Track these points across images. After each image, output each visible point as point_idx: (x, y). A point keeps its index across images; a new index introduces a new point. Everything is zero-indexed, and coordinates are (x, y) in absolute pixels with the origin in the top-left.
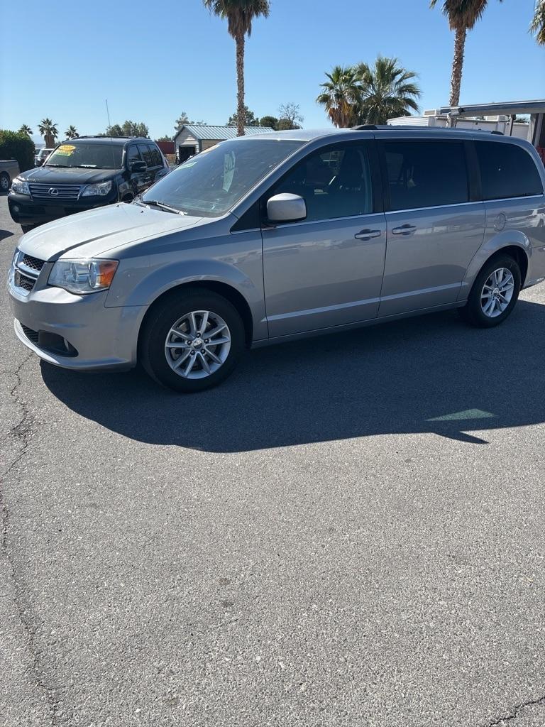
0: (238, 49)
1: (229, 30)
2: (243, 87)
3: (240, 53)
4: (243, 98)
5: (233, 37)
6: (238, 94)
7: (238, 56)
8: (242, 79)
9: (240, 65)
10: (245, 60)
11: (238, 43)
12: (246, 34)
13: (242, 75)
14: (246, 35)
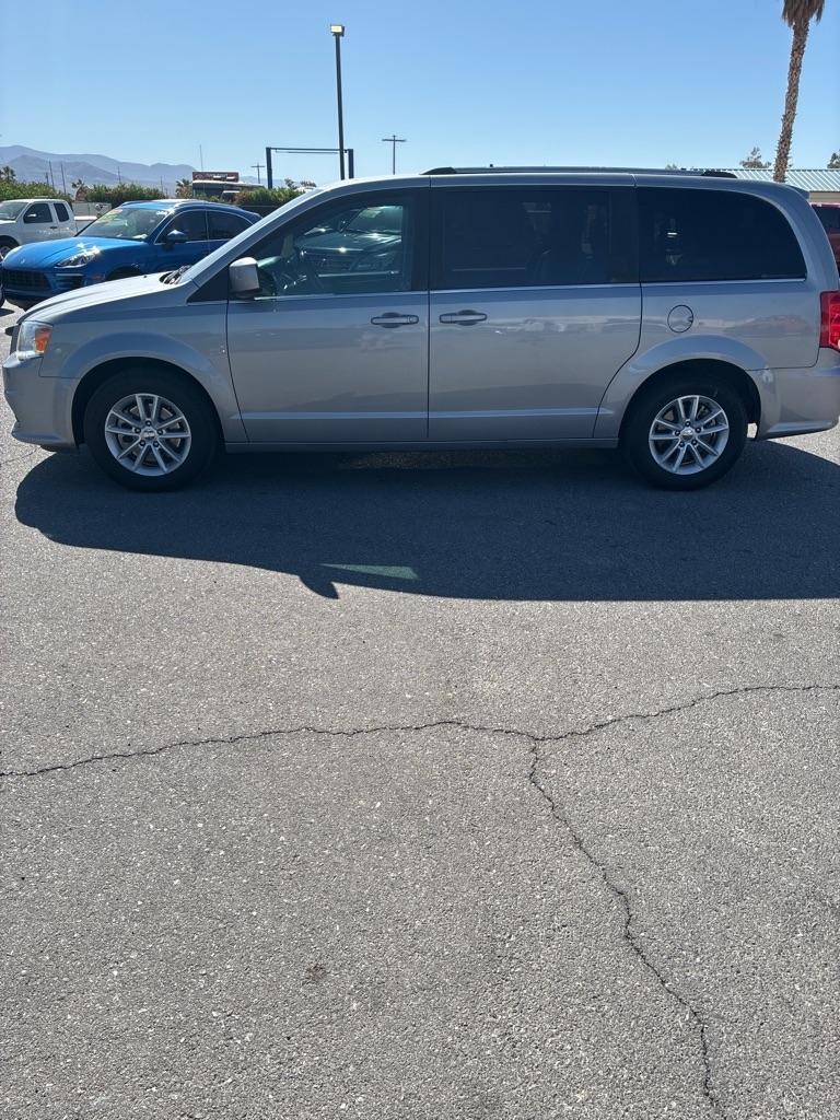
0: (795, 43)
1: (784, 14)
2: (795, 104)
3: (798, 49)
4: (792, 122)
5: (790, 24)
6: (785, 116)
7: (793, 55)
8: (796, 91)
9: (795, 69)
10: (806, 60)
11: (797, 33)
12: (815, 16)
13: (796, 85)
14: (812, 21)
